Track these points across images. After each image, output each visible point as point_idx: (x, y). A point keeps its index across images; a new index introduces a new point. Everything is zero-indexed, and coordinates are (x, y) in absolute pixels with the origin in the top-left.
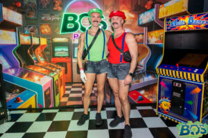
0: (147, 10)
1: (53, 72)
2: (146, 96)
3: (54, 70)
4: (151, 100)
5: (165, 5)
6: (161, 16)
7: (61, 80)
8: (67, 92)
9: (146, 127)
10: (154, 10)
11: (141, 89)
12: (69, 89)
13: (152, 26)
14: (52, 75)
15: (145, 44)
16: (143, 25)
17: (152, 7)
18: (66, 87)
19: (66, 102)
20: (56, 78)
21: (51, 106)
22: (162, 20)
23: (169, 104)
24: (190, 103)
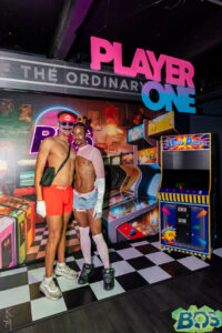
0: (136, 126)
1: (18, 210)
2: (138, 229)
3: (18, 206)
4: (144, 233)
5: (154, 120)
6: (150, 133)
7: (28, 221)
8: (38, 238)
9: (154, 265)
10: (143, 126)
11: (132, 221)
12: (41, 233)
13: (142, 144)
14: (15, 215)
15: (135, 165)
16: (133, 143)
17: (141, 123)
18: (37, 231)
19: (36, 254)
20: (21, 218)
21: (11, 265)
22: (152, 137)
23: (174, 233)
24: (197, 227)
